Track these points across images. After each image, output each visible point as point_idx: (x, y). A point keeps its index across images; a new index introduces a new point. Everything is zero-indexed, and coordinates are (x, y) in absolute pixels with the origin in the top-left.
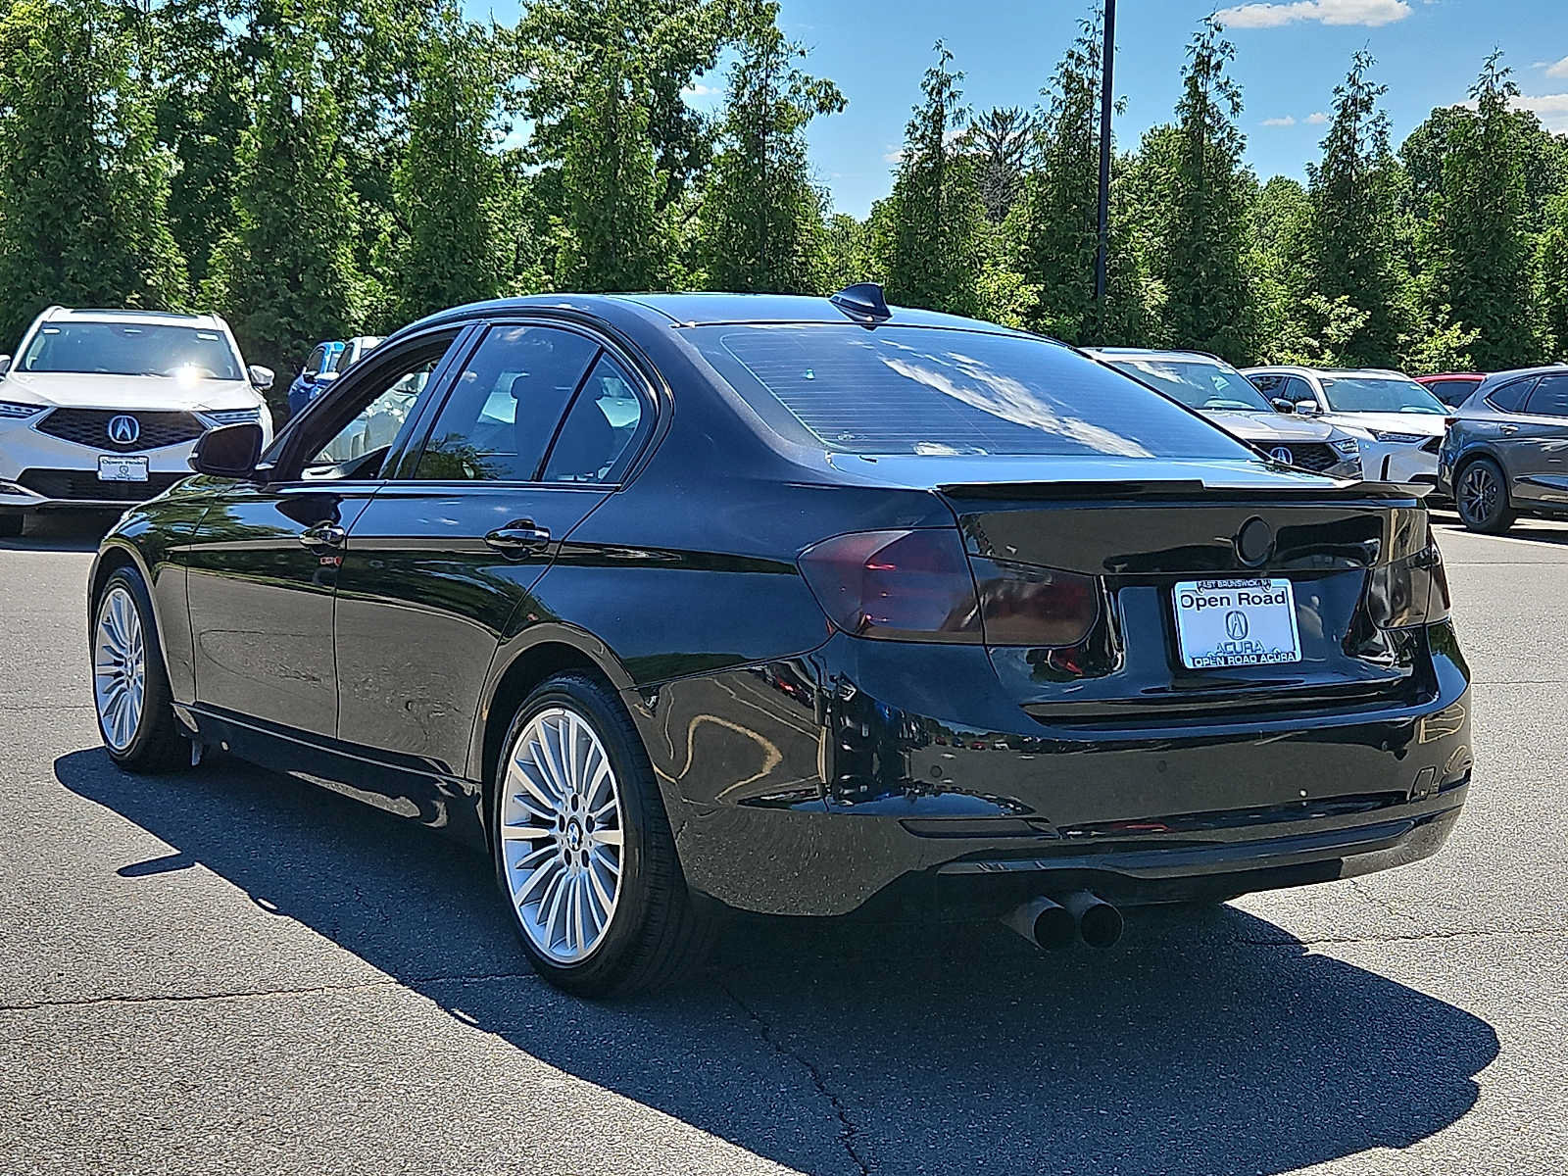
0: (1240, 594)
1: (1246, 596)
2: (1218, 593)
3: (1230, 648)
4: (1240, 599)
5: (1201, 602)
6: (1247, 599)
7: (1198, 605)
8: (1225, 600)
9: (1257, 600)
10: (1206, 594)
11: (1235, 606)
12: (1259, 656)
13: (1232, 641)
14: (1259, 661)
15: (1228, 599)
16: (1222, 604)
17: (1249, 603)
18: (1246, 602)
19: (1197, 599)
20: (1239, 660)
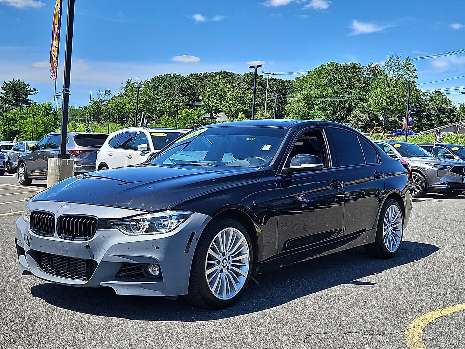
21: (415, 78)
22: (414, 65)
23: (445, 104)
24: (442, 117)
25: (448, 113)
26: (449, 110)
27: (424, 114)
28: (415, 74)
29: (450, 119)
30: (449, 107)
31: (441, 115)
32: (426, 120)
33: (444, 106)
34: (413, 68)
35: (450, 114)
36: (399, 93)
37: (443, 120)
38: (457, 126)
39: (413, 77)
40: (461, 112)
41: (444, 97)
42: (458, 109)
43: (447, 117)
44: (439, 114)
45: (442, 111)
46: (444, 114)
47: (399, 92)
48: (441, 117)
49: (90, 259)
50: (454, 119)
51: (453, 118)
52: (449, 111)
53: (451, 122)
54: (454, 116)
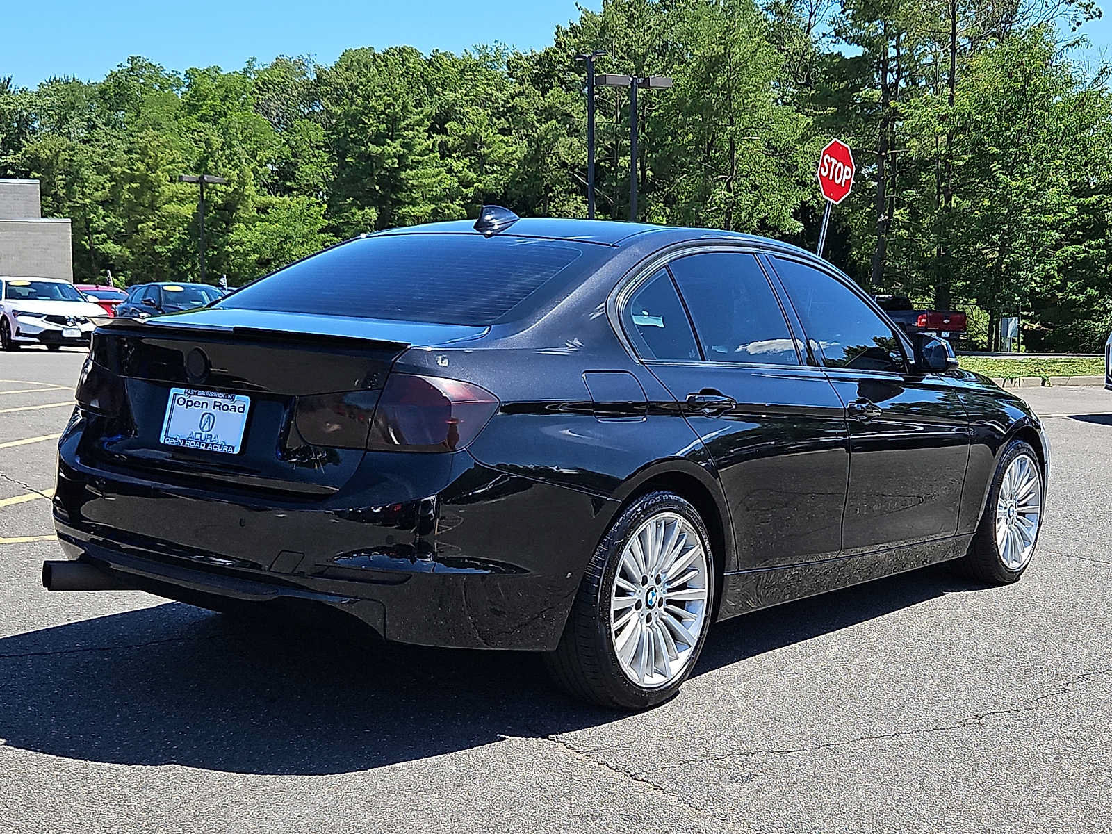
0: (215, 402)
1: (218, 404)
2: (200, 399)
3: (198, 436)
4: (215, 405)
5: (190, 403)
6: (219, 406)
7: (187, 405)
8: (205, 405)
9: (225, 408)
10: (194, 399)
11: (210, 409)
12: (207, 445)
13: (201, 432)
14: (206, 447)
15: (207, 404)
16: (202, 407)
17: (220, 409)
18: (218, 408)
19: (188, 401)
20: (193, 444)
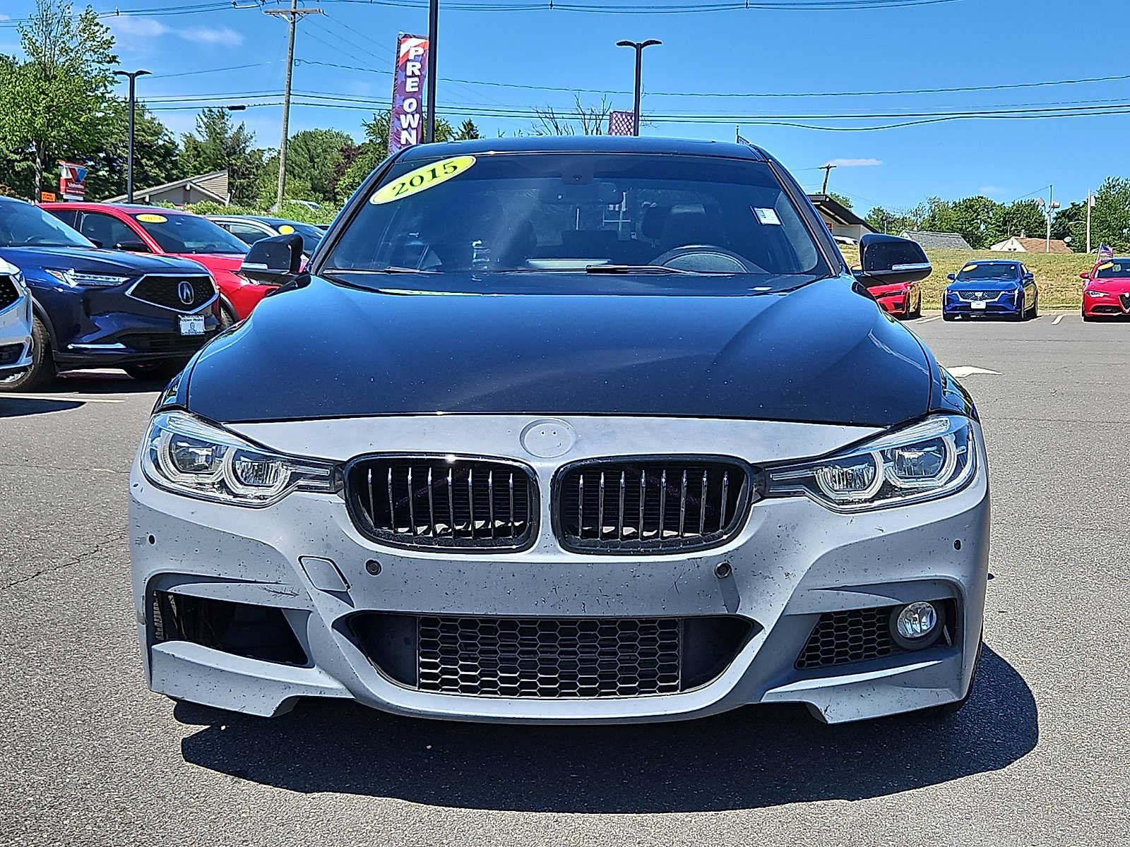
21: (114, 63)
22: (107, 29)
23: (152, 135)
24: (147, 165)
25: (159, 155)
26: (162, 149)
27: (102, 155)
28: (111, 52)
29: (167, 170)
30: (161, 142)
31: (145, 160)
32: (106, 171)
33: (149, 138)
34: (107, 37)
35: (164, 157)
36: (75, 98)
37: (150, 174)
38: (188, 188)
39: (108, 59)
40: (188, 156)
41: (147, 116)
42: (182, 147)
43: (158, 165)
44: (139, 156)
45: (144, 149)
46: (152, 159)
47: (74, 96)
48: (144, 164)
49: (721, 613)
50: (174, 172)
51: (172, 169)
52: (162, 151)
53: (169, 178)
54: (174, 164)
